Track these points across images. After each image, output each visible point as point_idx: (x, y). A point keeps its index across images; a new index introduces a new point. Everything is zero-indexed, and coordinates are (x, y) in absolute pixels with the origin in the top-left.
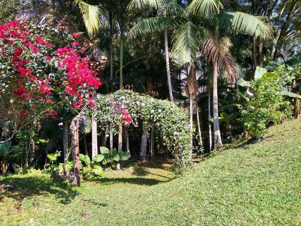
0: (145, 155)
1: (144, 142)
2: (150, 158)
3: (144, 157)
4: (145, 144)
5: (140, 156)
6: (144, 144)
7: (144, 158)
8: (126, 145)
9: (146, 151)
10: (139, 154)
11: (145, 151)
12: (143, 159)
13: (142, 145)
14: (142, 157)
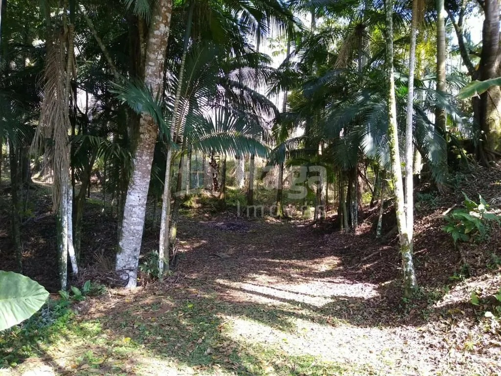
0: (134, 264)
1: (135, 219)
2: (154, 277)
3: (131, 270)
4: (138, 224)
5: (118, 268)
6: (135, 224)
7: (131, 274)
8: (61, 229)
9: (139, 249)
10: (114, 260)
11: (135, 250)
12: (125, 278)
13: (123, 229)
14: (122, 271)
